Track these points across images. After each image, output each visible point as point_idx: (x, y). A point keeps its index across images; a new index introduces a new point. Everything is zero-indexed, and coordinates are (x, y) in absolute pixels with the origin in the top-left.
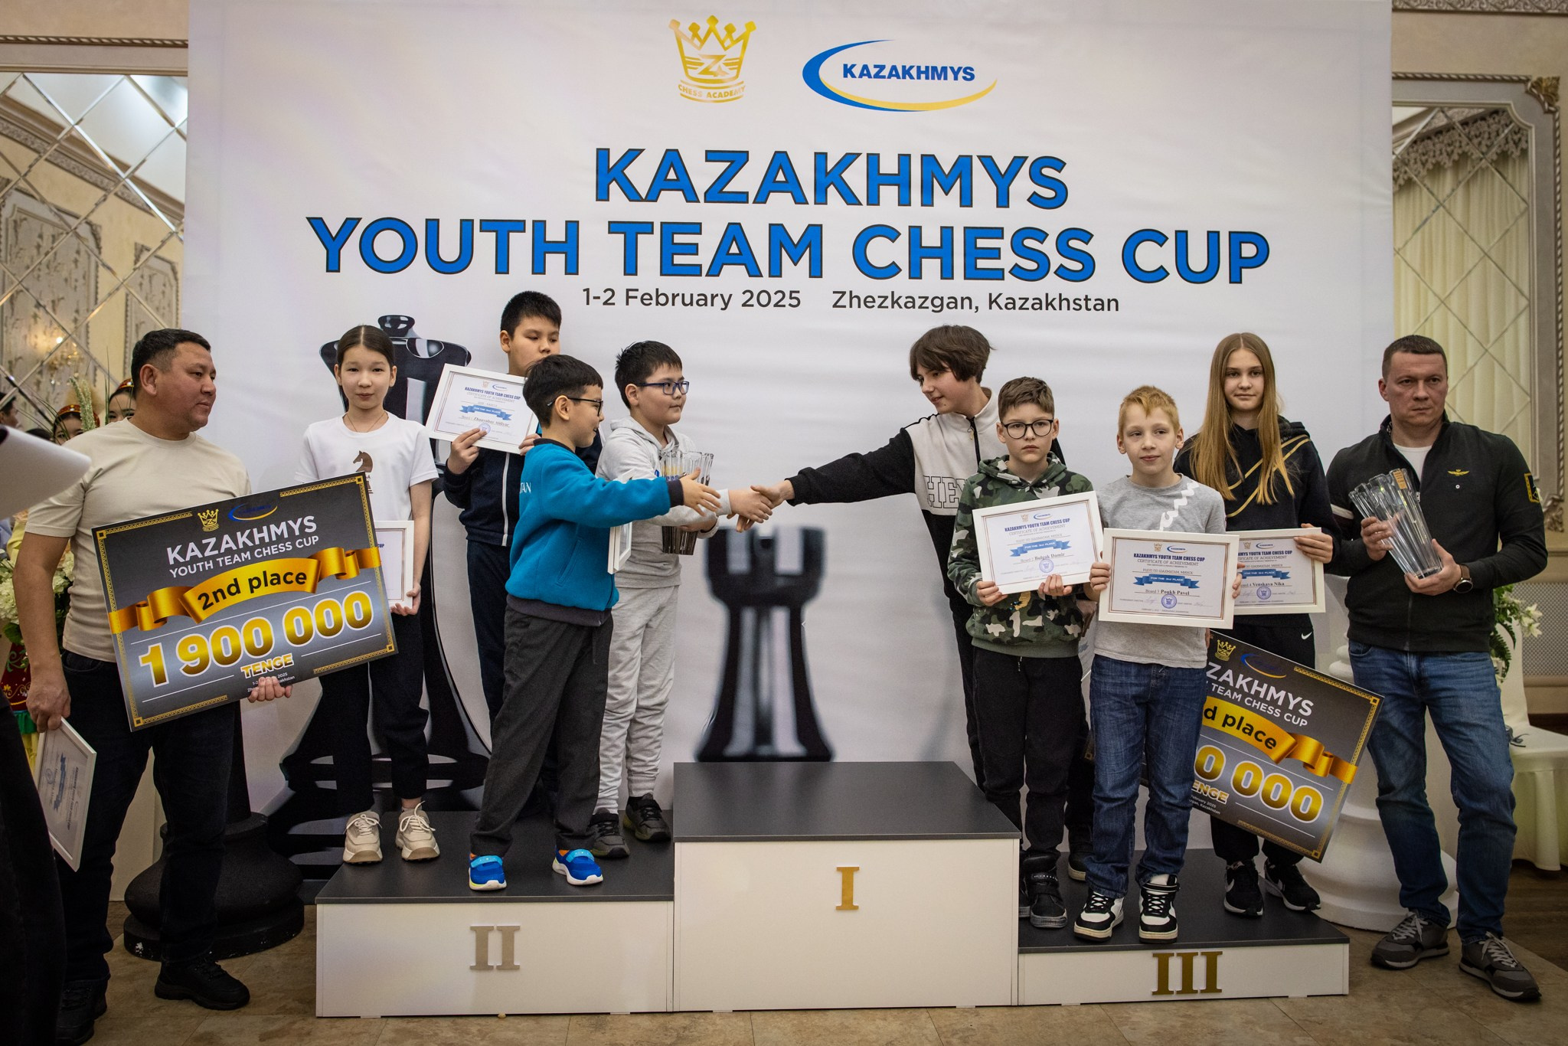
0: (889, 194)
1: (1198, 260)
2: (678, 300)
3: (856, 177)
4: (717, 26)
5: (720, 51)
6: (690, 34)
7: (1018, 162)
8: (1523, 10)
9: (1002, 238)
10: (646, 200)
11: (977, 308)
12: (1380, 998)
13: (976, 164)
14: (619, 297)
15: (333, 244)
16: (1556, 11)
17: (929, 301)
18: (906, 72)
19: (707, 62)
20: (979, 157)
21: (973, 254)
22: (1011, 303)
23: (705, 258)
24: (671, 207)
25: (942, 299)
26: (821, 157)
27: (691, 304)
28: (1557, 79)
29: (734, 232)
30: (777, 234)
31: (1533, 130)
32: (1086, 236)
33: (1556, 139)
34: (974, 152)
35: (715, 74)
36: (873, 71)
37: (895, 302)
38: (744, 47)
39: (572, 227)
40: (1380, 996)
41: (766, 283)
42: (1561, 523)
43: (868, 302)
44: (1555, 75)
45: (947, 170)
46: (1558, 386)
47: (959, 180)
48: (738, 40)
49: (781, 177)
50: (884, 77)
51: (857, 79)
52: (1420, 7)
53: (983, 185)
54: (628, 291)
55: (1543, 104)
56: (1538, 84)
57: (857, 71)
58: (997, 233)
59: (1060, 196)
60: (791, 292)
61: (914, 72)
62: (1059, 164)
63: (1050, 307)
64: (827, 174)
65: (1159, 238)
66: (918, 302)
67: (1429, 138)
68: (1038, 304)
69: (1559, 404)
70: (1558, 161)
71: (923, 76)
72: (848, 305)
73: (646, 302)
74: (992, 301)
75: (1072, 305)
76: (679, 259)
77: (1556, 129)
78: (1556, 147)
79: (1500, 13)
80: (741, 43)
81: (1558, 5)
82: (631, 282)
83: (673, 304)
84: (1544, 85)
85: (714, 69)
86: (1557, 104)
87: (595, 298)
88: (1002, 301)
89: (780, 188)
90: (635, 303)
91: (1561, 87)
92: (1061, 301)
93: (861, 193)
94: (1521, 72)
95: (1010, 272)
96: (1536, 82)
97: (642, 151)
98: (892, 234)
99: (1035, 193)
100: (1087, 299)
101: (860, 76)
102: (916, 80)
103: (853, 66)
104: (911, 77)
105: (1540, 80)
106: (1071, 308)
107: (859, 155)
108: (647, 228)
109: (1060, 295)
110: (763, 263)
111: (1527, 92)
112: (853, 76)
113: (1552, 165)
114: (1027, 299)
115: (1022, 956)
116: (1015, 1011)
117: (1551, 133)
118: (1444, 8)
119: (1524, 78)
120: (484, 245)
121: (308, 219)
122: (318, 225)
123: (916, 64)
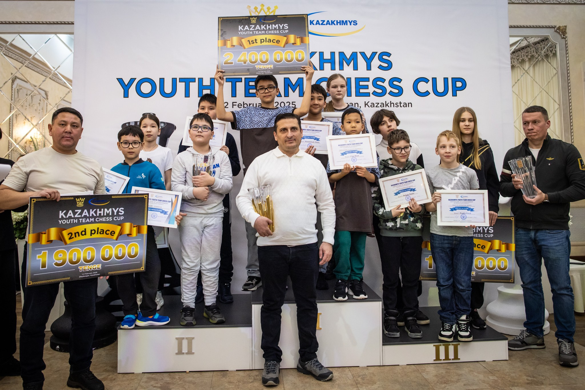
0: (327, 66)
1: (440, 88)
3: (315, 60)
4: (264, 8)
6: (254, 10)
7: (374, 54)
8: (552, 2)
9: (369, 81)
12: (521, 361)
13: (359, 55)
14: (230, 105)
15: (126, 88)
16: (564, 3)
18: (333, 23)
20: (360, 52)
21: (358, 87)
22: (373, 105)
28: (566, 26)
30: (287, 81)
31: (558, 44)
32: (400, 80)
33: (566, 47)
34: (358, 50)
36: (321, 22)
40: (520, 360)
41: (283, 99)
44: (565, 25)
45: (348, 57)
46: (571, 136)
47: (352, 61)
48: (272, 12)
50: (324, 24)
51: (315, 25)
52: (515, 2)
53: (361, 62)
54: (233, 103)
55: (561, 35)
56: (559, 28)
57: (315, 22)
58: (367, 79)
59: (390, 66)
60: (293, 102)
61: (335, 23)
62: (389, 55)
63: (387, 106)
65: (426, 80)
67: (519, 51)
68: (383, 105)
70: (567, 55)
71: (339, 24)
74: (366, 104)
75: (395, 105)
76: (251, 91)
77: (566, 44)
78: (567, 50)
79: (543, 3)
81: (565, 0)
82: (234, 99)
84: (561, 28)
86: (566, 35)
88: (369, 104)
91: (567, 29)
92: (391, 104)
94: (553, 24)
95: (372, 94)
96: (558, 28)
99: (380, 65)
100: (400, 103)
101: (316, 24)
102: (336, 26)
103: (313, 21)
104: (334, 24)
105: (560, 27)
107: (316, 52)
108: (239, 80)
109: (391, 102)
111: (555, 31)
112: (313, 24)
113: (565, 57)
114: (378, 103)
115: (384, 347)
116: (382, 368)
117: (565, 45)
118: (524, 2)
119: (554, 26)
120: (181, 87)
123: (336, 20)
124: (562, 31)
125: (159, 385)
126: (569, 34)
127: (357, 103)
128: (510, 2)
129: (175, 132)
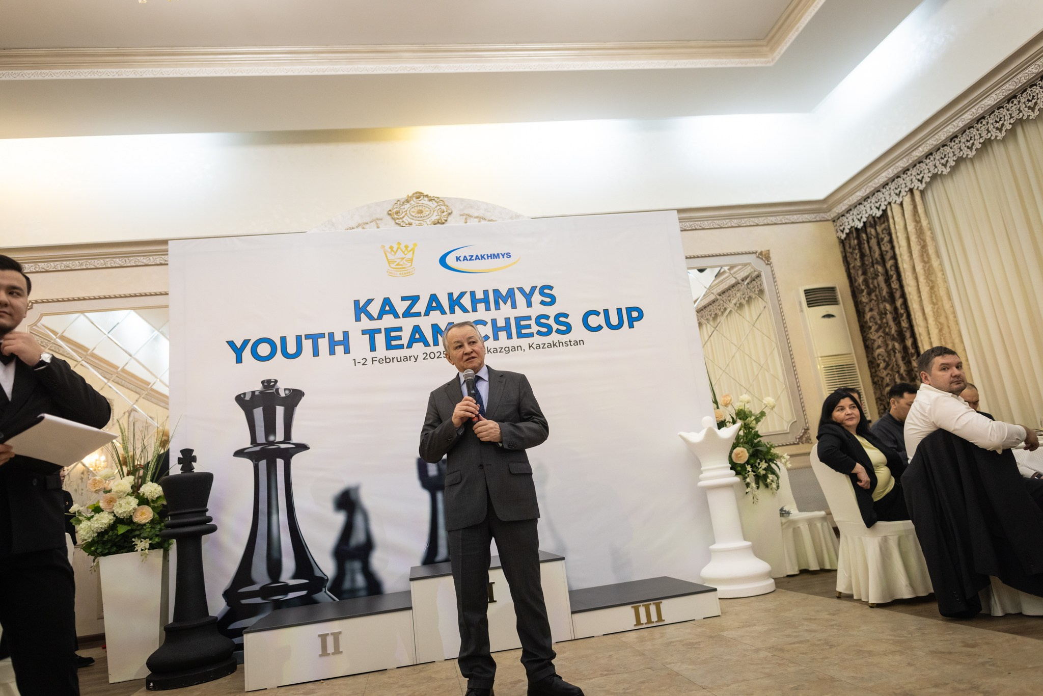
0: (481, 307)
1: (614, 321)
2: (395, 360)
4: (401, 246)
5: (404, 256)
6: (390, 250)
7: (533, 289)
8: (749, 224)
9: (531, 320)
10: (377, 319)
11: (524, 350)
13: (517, 291)
14: (369, 361)
15: (239, 351)
16: (762, 224)
17: (503, 349)
18: (482, 257)
19: (398, 261)
20: (517, 288)
21: (519, 327)
22: (538, 346)
23: (405, 341)
24: (389, 321)
25: (509, 348)
26: (450, 295)
27: (401, 361)
28: (769, 251)
29: (417, 329)
30: (436, 329)
31: (763, 273)
32: (566, 316)
33: (773, 275)
34: (515, 286)
35: (400, 265)
36: (469, 258)
38: (413, 253)
39: (346, 334)
41: (432, 349)
42: (810, 439)
44: (768, 249)
45: (504, 294)
46: (796, 379)
47: (510, 299)
48: (410, 251)
49: (434, 304)
50: (473, 260)
52: (706, 228)
53: (520, 299)
54: (372, 358)
55: (765, 261)
56: (761, 253)
57: (462, 258)
58: (529, 318)
59: (553, 301)
61: (486, 257)
62: (551, 288)
63: (555, 346)
65: (597, 313)
66: (499, 350)
68: (550, 346)
69: (798, 387)
70: (776, 284)
71: (490, 258)
73: (381, 362)
74: (530, 347)
75: (564, 344)
76: (394, 343)
77: (772, 271)
78: (774, 278)
79: (739, 226)
80: (412, 252)
81: (762, 221)
82: (373, 354)
83: (393, 362)
84: (764, 253)
85: (401, 263)
86: (771, 261)
87: (358, 363)
88: (534, 346)
89: (435, 309)
90: (376, 363)
91: (771, 253)
92: (559, 343)
93: (469, 307)
94: (753, 250)
95: (536, 333)
97: (373, 299)
98: (484, 323)
99: (542, 300)
100: (570, 341)
101: (463, 261)
102: (487, 260)
103: (460, 257)
104: (485, 259)
106: (564, 346)
107: (467, 292)
108: (379, 331)
109: (559, 341)
110: (430, 341)
111: (757, 257)
112: (460, 261)
114: (545, 344)
115: (573, 615)
116: (574, 641)
117: (771, 273)
118: (716, 227)
119: (755, 252)
120: (307, 345)
121: (227, 342)
122: (231, 344)
123: (486, 254)
124: (765, 257)
126: (774, 259)
127: (520, 346)
128: (700, 228)
129: (303, 399)
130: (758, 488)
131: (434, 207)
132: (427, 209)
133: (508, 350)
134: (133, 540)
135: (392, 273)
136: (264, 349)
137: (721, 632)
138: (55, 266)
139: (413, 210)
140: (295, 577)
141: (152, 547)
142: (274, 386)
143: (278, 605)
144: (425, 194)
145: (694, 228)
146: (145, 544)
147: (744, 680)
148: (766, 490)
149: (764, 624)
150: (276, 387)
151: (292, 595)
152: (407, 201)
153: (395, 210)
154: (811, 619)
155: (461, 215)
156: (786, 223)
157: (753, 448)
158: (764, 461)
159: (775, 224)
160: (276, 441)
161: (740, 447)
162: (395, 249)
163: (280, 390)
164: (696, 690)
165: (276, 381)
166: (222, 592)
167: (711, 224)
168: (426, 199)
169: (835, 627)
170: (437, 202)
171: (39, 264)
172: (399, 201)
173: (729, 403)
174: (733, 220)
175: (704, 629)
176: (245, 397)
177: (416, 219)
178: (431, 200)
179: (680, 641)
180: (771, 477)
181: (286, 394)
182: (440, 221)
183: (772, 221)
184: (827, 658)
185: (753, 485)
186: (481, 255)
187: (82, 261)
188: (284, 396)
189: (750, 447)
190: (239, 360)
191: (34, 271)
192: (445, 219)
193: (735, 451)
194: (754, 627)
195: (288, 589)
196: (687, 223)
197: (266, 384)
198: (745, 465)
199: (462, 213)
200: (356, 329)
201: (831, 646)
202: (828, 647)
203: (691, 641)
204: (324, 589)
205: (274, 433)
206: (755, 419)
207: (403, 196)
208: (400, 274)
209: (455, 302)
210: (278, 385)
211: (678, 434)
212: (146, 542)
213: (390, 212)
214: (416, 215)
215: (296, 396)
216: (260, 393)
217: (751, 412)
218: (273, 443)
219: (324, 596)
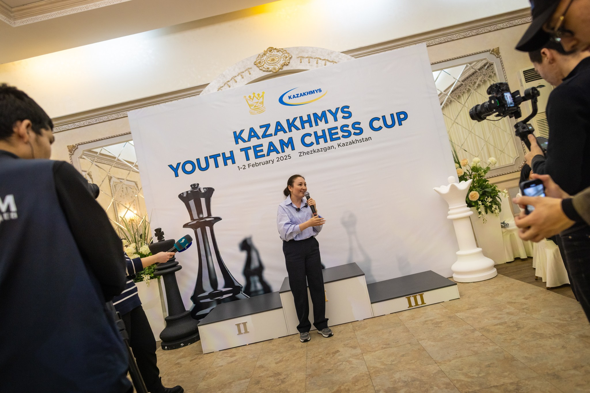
0: (307, 125)
1: (389, 122)
2: (261, 164)
3: (298, 123)
4: (255, 95)
5: (258, 101)
6: (249, 98)
7: (337, 109)
8: (484, 32)
9: (338, 129)
10: (248, 142)
11: (335, 148)
13: (327, 113)
14: (247, 167)
15: (175, 170)
16: (494, 30)
17: (323, 149)
18: (304, 94)
19: (255, 104)
20: (327, 110)
21: (331, 135)
22: (344, 145)
23: (265, 152)
24: (254, 142)
25: (326, 148)
26: (288, 121)
27: (264, 164)
28: (498, 48)
29: (271, 144)
30: (281, 142)
31: (495, 63)
32: (359, 123)
33: (502, 64)
35: (256, 107)
36: (296, 96)
37: (314, 152)
38: (263, 98)
39: (231, 152)
41: (282, 154)
43: (308, 153)
44: (498, 47)
45: (320, 116)
47: (323, 118)
48: (261, 97)
49: (279, 128)
50: (299, 97)
51: (293, 99)
52: (455, 39)
53: (330, 117)
54: (248, 164)
55: (496, 56)
56: (493, 50)
57: (292, 97)
58: (336, 128)
59: (350, 115)
60: (288, 155)
61: (306, 94)
62: (348, 107)
63: (354, 143)
64: (290, 124)
65: (378, 119)
66: (320, 150)
68: (351, 143)
70: (504, 70)
71: (309, 94)
72: (303, 155)
73: (253, 166)
74: (339, 145)
75: (359, 141)
76: (259, 154)
77: (501, 61)
78: (502, 66)
79: (478, 34)
80: (262, 97)
81: (494, 28)
82: (249, 162)
84: (495, 50)
85: (257, 105)
86: (500, 54)
87: (241, 168)
88: (341, 145)
89: (280, 130)
91: (500, 50)
92: (356, 141)
93: (300, 127)
94: (488, 49)
95: (342, 137)
96: (492, 50)
97: (244, 130)
98: (310, 135)
99: (343, 116)
101: (293, 98)
102: (307, 96)
103: (291, 96)
104: (306, 95)
105: (493, 49)
106: (359, 142)
107: (297, 117)
108: (249, 148)
109: (356, 140)
110: (280, 150)
111: (490, 54)
112: (291, 98)
113: (502, 71)
114: (347, 143)
115: (372, 304)
116: (373, 319)
117: (500, 63)
118: (462, 37)
119: (489, 50)
120: (211, 161)
121: (168, 166)
122: (171, 166)
123: (306, 92)
124: (496, 52)
125: (229, 355)
126: (502, 53)
127: (332, 146)
128: (451, 40)
129: (214, 193)
130: (487, 213)
131: (281, 55)
132: (277, 57)
133: (326, 149)
134: (142, 275)
135: (252, 112)
136: (189, 167)
137: (457, 313)
138: (84, 123)
139: (268, 59)
140: (225, 287)
141: (151, 278)
142: (197, 187)
143: (219, 302)
144: (274, 48)
145: (447, 41)
146: (148, 277)
147: (460, 357)
148: (492, 213)
149: (483, 307)
150: (199, 188)
151: (225, 296)
152: (265, 54)
153: (258, 62)
154: (512, 303)
155: (298, 58)
156: (510, 27)
157: (483, 190)
158: (490, 197)
159: (503, 28)
160: (204, 217)
161: (474, 191)
162: (252, 97)
163: (201, 189)
164: (431, 364)
165: (198, 184)
166: (190, 297)
167: (458, 36)
168: (275, 51)
169: (526, 311)
170: (282, 52)
171: (76, 123)
172: (259, 55)
173: (466, 164)
174: (473, 31)
175: (447, 310)
176: (183, 195)
177: (271, 65)
178: (279, 51)
179: (431, 320)
180: (494, 206)
181: (204, 191)
182: (285, 64)
183: (500, 27)
184: (514, 339)
185: (483, 212)
186: (303, 93)
187: (97, 119)
188: (204, 192)
189: (481, 190)
190: (177, 175)
191: (74, 127)
192: (288, 62)
193: (471, 194)
194: (477, 309)
195: (222, 293)
196: (442, 38)
197: (193, 187)
198: (478, 201)
199: (298, 56)
200: (236, 149)
201: (519, 328)
202: (516, 329)
203: (438, 320)
204: (241, 292)
205: (202, 213)
206: (484, 172)
207: (261, 51)
208: (257, 112)
209: (291, 125)
210: (200, 186)
211: (433, 189)
212: (148, 276)
213: (255, 63)
214: (271, 63)
215: (210, 191)
216: (190, 192)
217: (481, 168)
218: (202, 218)
219: (242, 295)
